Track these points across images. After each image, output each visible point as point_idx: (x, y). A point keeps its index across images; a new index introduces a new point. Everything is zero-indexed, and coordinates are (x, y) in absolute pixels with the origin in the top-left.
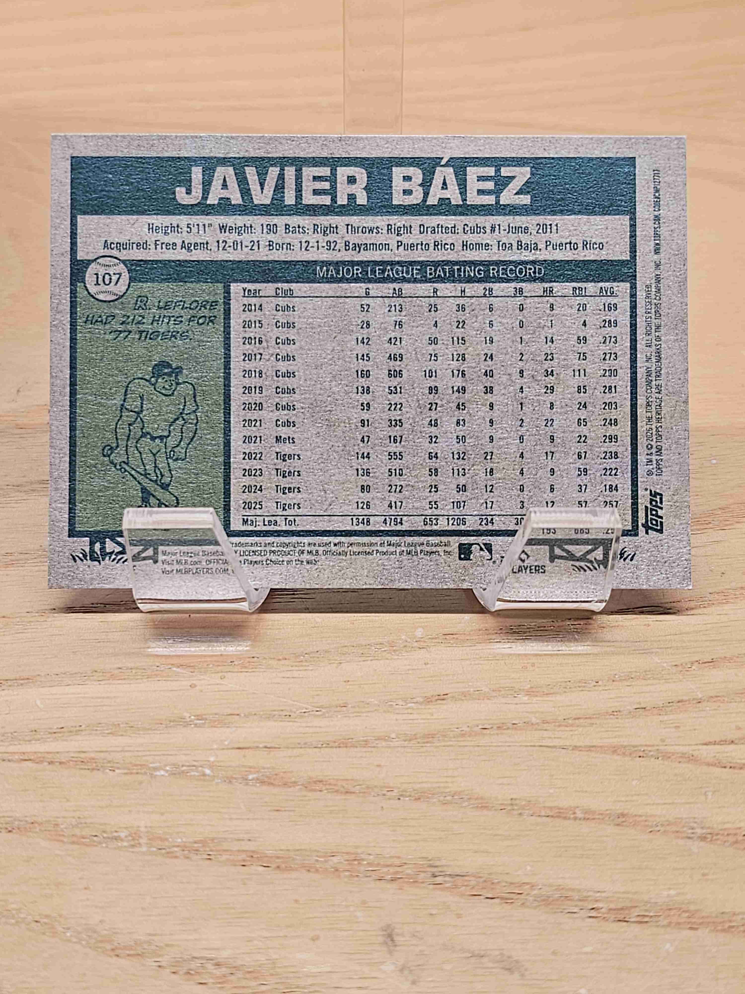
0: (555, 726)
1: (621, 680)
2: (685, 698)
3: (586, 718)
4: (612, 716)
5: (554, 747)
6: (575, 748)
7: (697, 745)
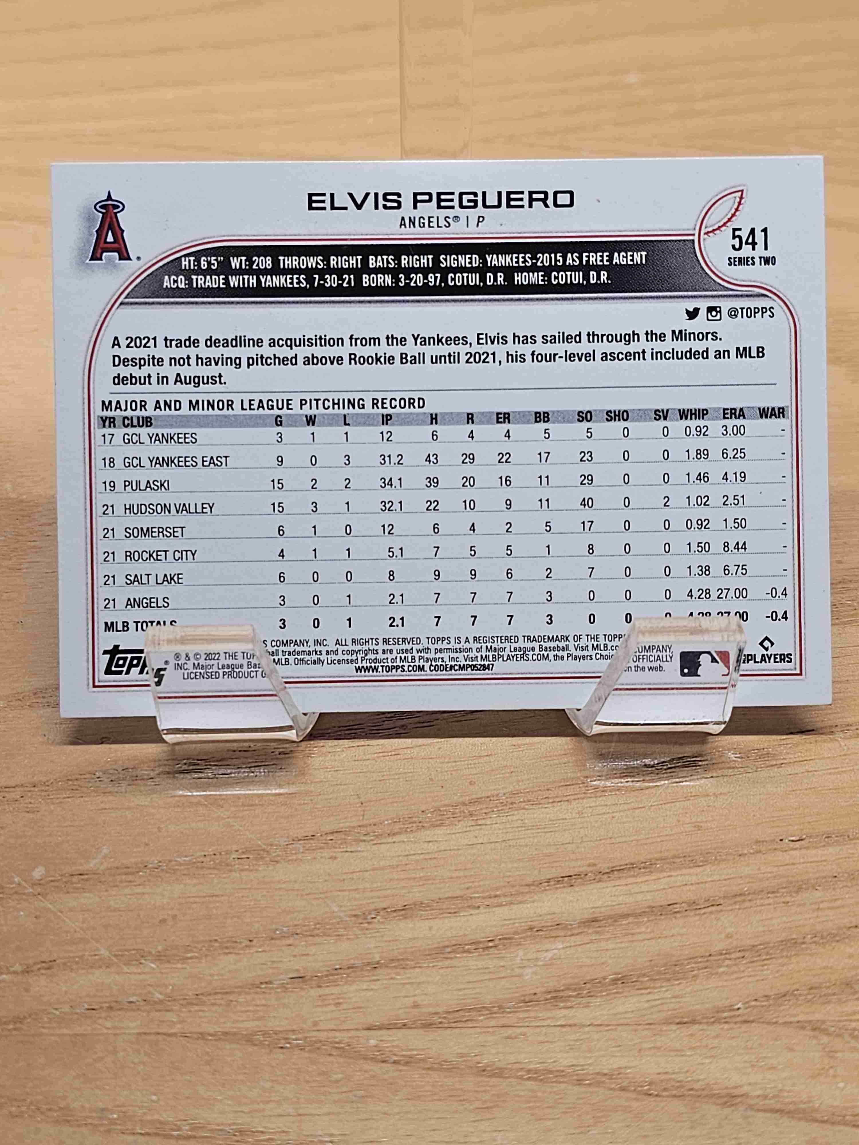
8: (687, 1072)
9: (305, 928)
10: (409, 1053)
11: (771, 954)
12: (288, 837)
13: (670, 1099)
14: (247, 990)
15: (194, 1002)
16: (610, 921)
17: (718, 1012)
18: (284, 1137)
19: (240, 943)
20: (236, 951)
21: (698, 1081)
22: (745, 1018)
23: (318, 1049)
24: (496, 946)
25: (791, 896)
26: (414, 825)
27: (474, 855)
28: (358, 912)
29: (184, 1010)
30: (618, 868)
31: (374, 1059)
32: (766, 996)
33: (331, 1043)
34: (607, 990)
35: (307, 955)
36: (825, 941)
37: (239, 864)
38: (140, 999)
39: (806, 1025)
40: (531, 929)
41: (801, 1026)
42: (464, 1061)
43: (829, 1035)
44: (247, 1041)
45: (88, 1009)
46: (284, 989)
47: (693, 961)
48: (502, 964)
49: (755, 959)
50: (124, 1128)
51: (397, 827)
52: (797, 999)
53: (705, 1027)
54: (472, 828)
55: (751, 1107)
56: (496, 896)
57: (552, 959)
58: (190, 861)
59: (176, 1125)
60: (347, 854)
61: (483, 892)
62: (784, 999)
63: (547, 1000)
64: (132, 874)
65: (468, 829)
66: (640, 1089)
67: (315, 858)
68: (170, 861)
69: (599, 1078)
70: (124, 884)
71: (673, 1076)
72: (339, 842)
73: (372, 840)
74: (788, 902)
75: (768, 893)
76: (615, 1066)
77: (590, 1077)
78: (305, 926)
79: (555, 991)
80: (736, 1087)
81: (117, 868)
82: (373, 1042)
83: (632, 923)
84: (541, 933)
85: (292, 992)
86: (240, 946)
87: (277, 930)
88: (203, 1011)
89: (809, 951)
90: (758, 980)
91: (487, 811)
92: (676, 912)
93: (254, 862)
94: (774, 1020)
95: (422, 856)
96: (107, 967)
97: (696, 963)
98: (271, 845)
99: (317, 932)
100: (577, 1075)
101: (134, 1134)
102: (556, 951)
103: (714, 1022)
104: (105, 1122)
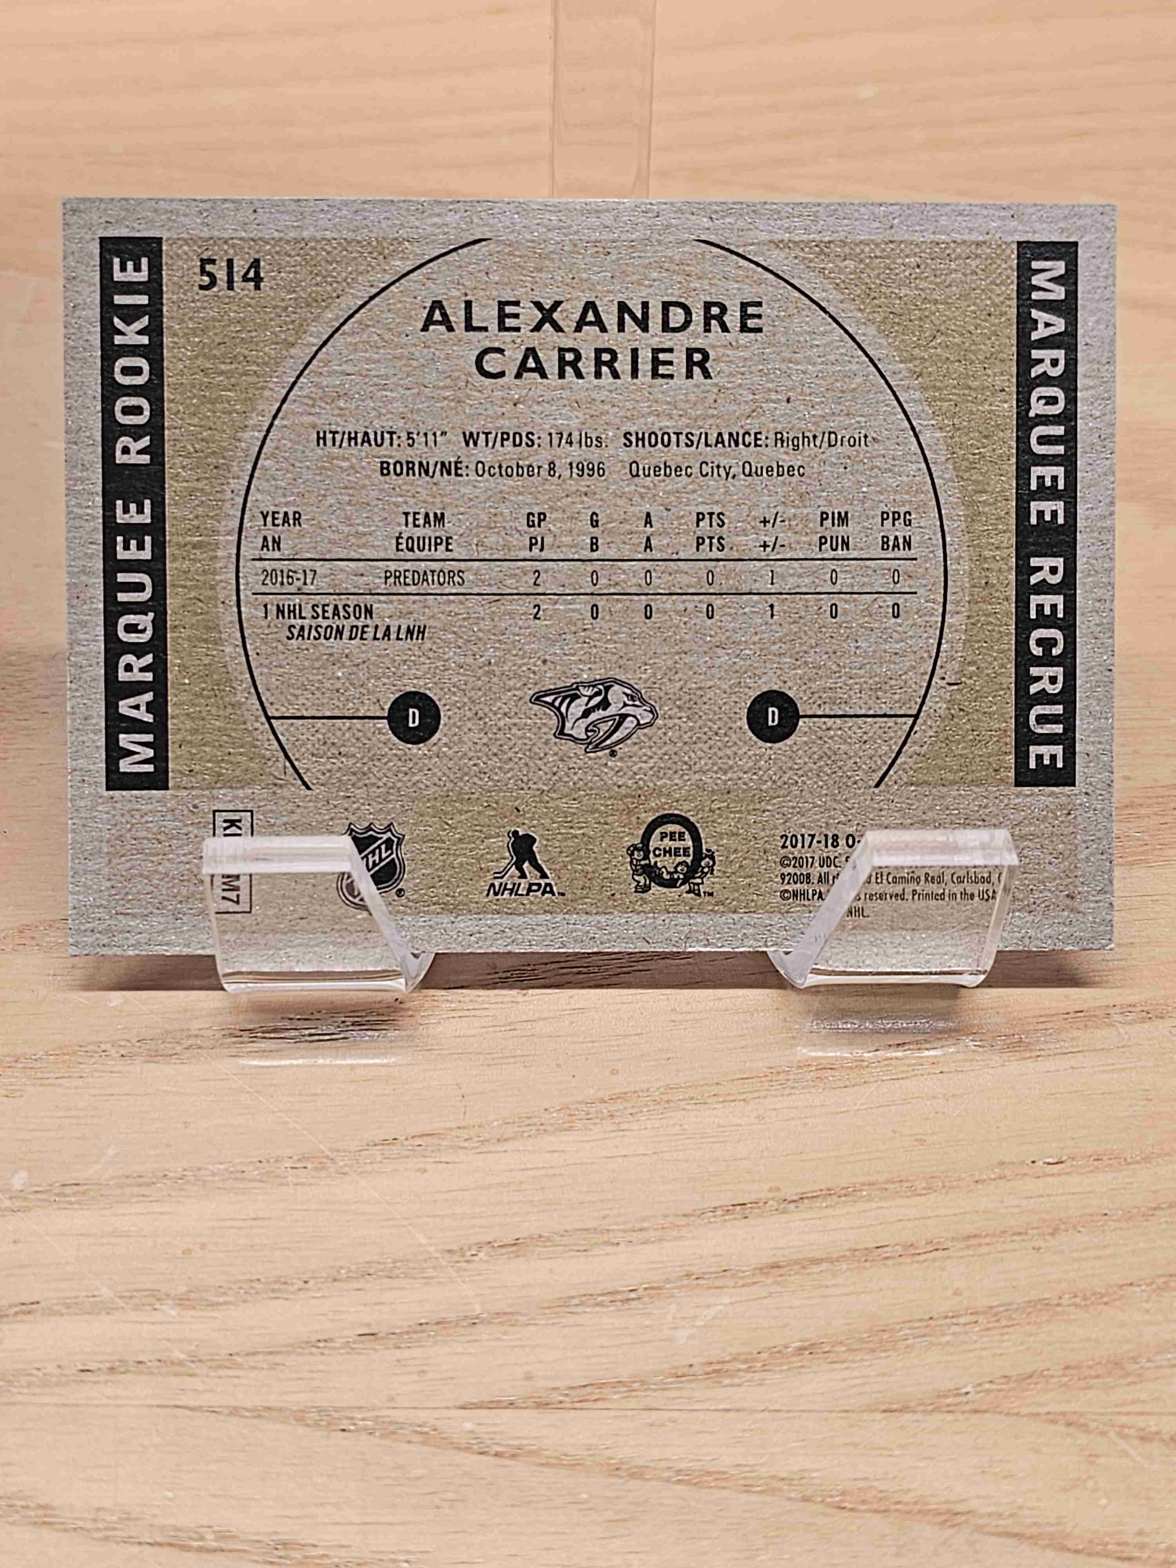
0: (210, 1368)
1: (349, 1279)
2: (451, 1316)
3: (271, 1353)
4: (314, 1350)
5: (199, 1409)
6: (235, 1411)
7: (448, 1408)
8: (894, 1478)
9: (381, 1267)
10: (516, 1443)
11: (1014, 1319)
12: (360, 1140)
13: (868, 1515)
14: (300, 1350)
15: (227, 1364)
16: (796, 1267)
17: (939, 1396)
18: (343, 1553)
19: (292, 1284)
20: (285, 1296)
21: (909, 1490)
22: (976, 1406)
23: (394, 1433)
24: (639, 1299)
25: (1044, 1240)
26: (534, 1128)
27: (614, 1171)
28: (454, 1247)
29: (212, 1374)
30: (810, 1195)
31: (468, 1449)
32: (1006, 1377)
33: (411, 1425)
34: (789, 1363)
35: (382, 1303)
36: (1088, 1302)
37: (294, 1176)
38: (153, 1358)
39: (1058, 1417)
40: (688, 1275)
41: (1052, 1419)
42: (590, 1455)
43: (1087, 1431)
44: (297, 1420)
45: (83, 1371)
46: (349, 1350)
47: (908, 1325)
48: (647, 1323)
49: (990, 1325)
50: (124, 1534)
51: (509, 1131)
52: (1047, 1381)
53: (920, 1417)
54: (613, 1135)
55: (979, 1528)
56: (641, 1230)
57: (714, 1318)
58: (227, 1170)
59: (196, 1532)
60: (441, 1166)
61: (624, 1223)
62: (1029, 1381)
63: (707, 1374)
64: (148, 1185)
65: (607, 1135)
66: (829, 1500)
67: (396, 1170)
68: (199, 1169)
69: (775, 1484)
70: (135, 1200)
71: (875, 1484)
72: (430, 1149)
73: (477, 1148)
74: (1039, 1248)
75: (1014, 1234)
76: (796, 1468)
77: (761, 1482)
78: (379, 1263)
79: (718, 1363)
80: (961, 1501)
81: (127, 1177)
82: (468, 1426)
83: (827, 1270)
84: (702, 1282)
85: (359, 1353)
86: (291, 1289)
87: (342, 1268)
88: (237, 1377)
89: (1066, 1317)
90: (995, 1355)
91: (633, 1111)
92: (887, 1258)
93: (314, 1173)
94: (1016, 1410)
95: (542, 1172)
96: (108, 1313)
97: (911, 1328)
98: (338, 1151)
99: (398, 1272)
100: (745, 1478)
101: (140, 1543)
102: (720, 1307)
103: (933, 1411)
104: (100, 1526)
